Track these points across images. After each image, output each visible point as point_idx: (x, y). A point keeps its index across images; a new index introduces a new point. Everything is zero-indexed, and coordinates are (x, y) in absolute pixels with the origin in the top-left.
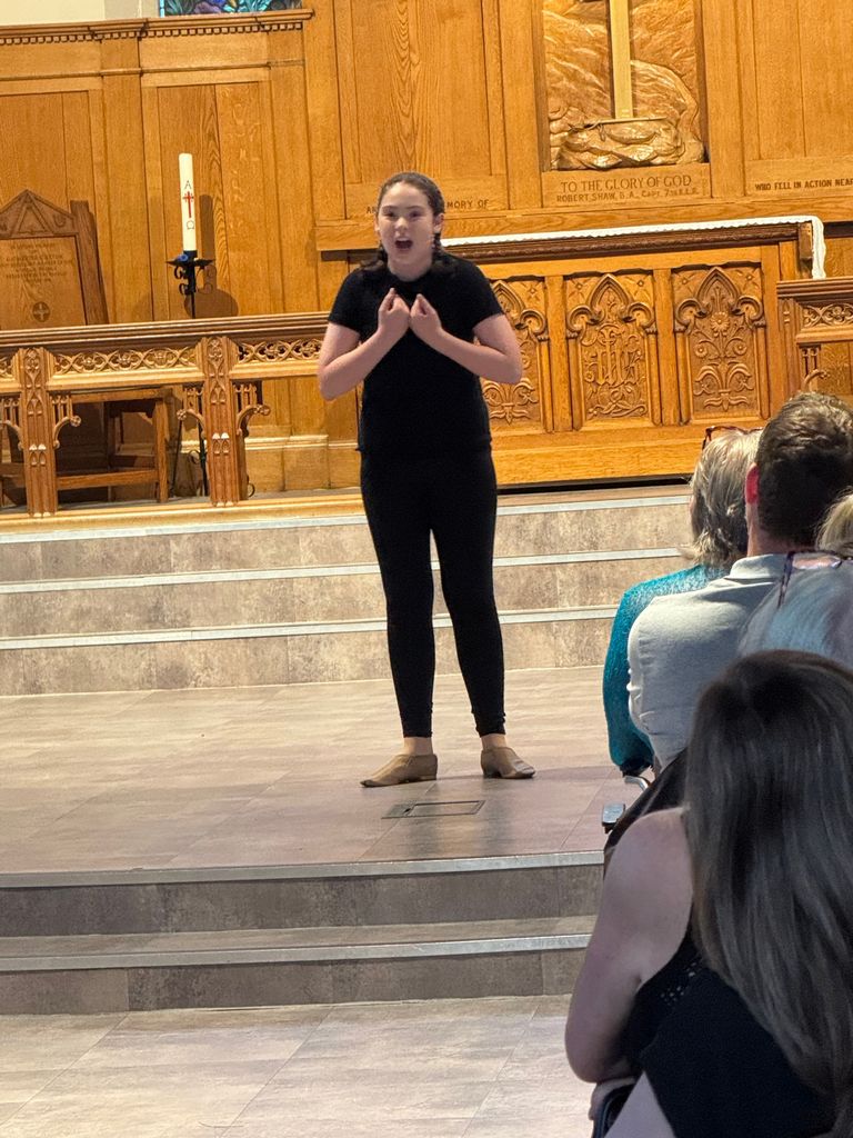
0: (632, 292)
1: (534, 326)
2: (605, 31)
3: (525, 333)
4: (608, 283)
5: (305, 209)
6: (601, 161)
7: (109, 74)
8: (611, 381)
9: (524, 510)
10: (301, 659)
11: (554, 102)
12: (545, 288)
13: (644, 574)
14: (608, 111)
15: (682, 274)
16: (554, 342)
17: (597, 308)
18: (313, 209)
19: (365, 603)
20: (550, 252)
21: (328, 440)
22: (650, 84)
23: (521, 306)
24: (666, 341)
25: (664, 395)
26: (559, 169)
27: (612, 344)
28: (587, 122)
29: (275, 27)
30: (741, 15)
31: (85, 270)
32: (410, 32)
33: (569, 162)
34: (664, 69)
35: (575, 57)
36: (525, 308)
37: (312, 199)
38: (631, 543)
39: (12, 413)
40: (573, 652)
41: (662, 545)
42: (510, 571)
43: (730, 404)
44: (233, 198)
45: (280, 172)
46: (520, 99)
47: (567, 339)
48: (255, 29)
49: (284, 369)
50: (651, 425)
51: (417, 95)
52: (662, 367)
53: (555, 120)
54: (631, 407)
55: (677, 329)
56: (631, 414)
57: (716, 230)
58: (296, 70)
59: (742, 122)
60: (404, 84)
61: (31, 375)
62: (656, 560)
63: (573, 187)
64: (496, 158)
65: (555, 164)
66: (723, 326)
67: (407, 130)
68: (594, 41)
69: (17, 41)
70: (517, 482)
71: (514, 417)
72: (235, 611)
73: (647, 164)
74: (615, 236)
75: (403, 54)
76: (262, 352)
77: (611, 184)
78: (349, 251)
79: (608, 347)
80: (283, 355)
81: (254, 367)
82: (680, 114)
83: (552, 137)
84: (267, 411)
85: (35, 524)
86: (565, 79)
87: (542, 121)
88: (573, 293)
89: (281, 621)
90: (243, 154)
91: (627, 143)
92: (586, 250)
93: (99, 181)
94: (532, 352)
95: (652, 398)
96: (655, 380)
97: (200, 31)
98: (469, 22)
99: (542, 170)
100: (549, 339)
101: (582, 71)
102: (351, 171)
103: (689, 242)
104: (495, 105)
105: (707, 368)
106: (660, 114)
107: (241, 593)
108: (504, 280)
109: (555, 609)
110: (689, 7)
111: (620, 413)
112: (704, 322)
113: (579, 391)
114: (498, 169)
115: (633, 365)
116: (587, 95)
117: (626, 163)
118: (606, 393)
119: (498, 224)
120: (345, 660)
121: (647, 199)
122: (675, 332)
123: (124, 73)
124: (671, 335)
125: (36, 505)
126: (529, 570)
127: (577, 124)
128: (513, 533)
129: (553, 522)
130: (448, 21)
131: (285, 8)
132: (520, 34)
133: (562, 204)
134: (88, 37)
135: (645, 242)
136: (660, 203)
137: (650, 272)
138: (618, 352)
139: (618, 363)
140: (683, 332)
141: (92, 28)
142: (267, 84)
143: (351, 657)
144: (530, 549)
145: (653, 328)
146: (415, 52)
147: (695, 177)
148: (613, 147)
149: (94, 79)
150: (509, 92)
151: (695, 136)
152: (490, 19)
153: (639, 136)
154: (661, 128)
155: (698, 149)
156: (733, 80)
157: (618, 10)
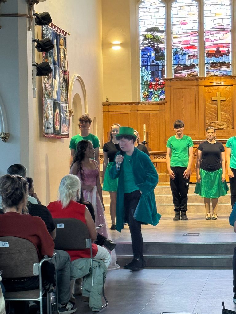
2: (216, 107)
5: (164, 135)
7: (132, 111)
11: (207, 118)
14: (216, 120)
21: (166, 174)
22: (224, 116)
28: (213, 122)
29: (160, 104)
32: (183, 105)
34: (226, 113)
35: (211, 111)
37: (165, 133)
44: (152, 132)
45: (160, 128)
46: (202, 117)
48: (157, 104)
49: (162, 161)
53: (208, 121)
58: (164, 111)
60: (182, 114)
64: (197, 127)
68: (214, 108)
69: (117, 105)
73: (223, 129)
75: (182, 109)
80: (161, 158)
81: (156, 160)
82: (229, 121)
83: (207, 124)
86: (209, 115)
87: (205, 121)
90: (154, 125)
91: (220, 125)
97: (148, 104)
98: (193, 104)
101: (212, 113)
104: (197, 118)
106: (225, 121)
110: (231, 103)
114: (197, 129)
116: (213, 117)
117: (219, 129)
119: (197, 138)
121: (223, 135)
123: (135, 111)
127: (211, 122)
131: (162, 101)
132: (202, 106)
134: (129, 105)
135: (223, 142)
136: (225, 136)
141: (129, 103)
142: (159, 113)
146: (184, 109)
147: (231, 132)
148: (217, 126)
149: (130, 112)
150: (200, 116)
151: (231, 124)
152: (197, 105)
153: (222, 124)
154: (225, 123)
155: (232, 127)
157: (219, 103)
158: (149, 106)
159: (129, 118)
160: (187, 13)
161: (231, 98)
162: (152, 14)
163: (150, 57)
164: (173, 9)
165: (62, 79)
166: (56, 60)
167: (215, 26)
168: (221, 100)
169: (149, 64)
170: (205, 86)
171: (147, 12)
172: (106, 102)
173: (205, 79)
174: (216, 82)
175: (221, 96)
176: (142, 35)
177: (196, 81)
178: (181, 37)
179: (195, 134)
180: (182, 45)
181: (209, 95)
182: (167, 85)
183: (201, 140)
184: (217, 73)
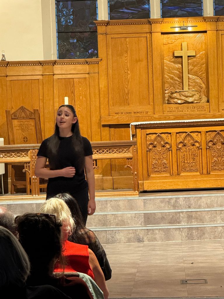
0: (195, 137)
1: (168, 146)
2: (181, 66)
3: (165, 148)
4: (189, 135)
5: (98, 113)
6: (179, 102)
7: (45, 75)
8: (188, 162)
9: (171, 197)
10: (111, 237)
11: (166, 85)
12: (171, 136)
13: (205, 215)
14: (181, 88)
15: (209, 133)
16: (173, 151)
17: (185, 142)
18: (100, 113)
19: (127, 222)
20: (173, 126)
21: (103, 176)
22: (193, 81)
23: (164, 141)
24: (204, 151)
25: (203, 166)
26: (167, 104)
27: (189, 152)
28: (176, 91)
29: (91, 63)
30: (219, 63)
31: (37, 128)
32: (128, 65)
33: (171, 101)
34: (197, 77)
35: (172, 73)
36: (165, 141)
37: (100, 110)
38: (200, 207)
39: (28, 167)
40: (186, 236)
41: (208, 207)
42: (168, 213)
43: (221, 169)
44: (78, 109)
45: (91, 103)
46: (158, 84)
47: (177, 150)
48: (85, 63)
49: (104, 156)
50: (199, 174)
51: (129, 83)
52: (203, 158)
53: (167, 90)
54: (195, 169)
55: (207, 148)
56: (194, 171)
57: (219, 121)
58: (97, 75)
59: (218, 92)
60: (126, 79)
61: (33, 157)
62: (208, 212)
63: (172, 108)
64: (151, 100)
65: (166, 102)
66: (220, 147)
67: (126, 92)
68: (178, 69)
69: (19, 65)
70: (162, 189)
71: (162, 171)
72: (91, 223)
73: (192, 103)
74: (191, 122)
75: (126, 71)
76: (98, 152)
77: (182, 108)
78: (110, 125)
79: (188, 152)
80: (103, 153)
81: (96, 156)
82: (201, 89)
83: (166, 95)
84: (98, 168)
85: (34, 198)
86: (170, 80)
87: (164, 90)
88: (178, 138)
89: (103, 226)
90: (81, 97)
91: (187, 97)
92: (183, 126)
93: (41, 104)
94: (167, 153)
95: (200, 167)
96: (201, 162)
97: (70, 64)
98: (144, 63)
99: (163, 104)
100: (172, 150)
101: (175, 77)
102: (111, 103)
103: (211, 124)
104: (151, 86)
105: (216, 159)
106: (195, 89)
107: (93, 218)
108: (160, 133)
109: (180, 225)
110: (204, 60)
111: (191, 171)
112: (215, 146)
113: (180, 164)
114: (151, 103)
115: (195, 157)
116: (176, 84)
117: (186, 102)
118: (187, 165)
119: (151, 118)
120: (123, 238)
121: (192, 112)
122: (207, 149)
123: (49, 75)
124: (206, 149)
125: (34, 193)
126: (173, 213)
127: (173, 91)
128: (167, 203)
129: (178, 200)
130: (138, 63)
131: (92, 58)
132: (158, 67)
133: (169, 113)
134: (39, 65)
135: (199, 124)
136: (196, 113)
137: (200, 132)
138: (191, 154)
139: (191, 157)
140: (209, 149)
141: (40, 62)
142: (88, 79)
143: (124, 237)
144: (172, 208)
145: (201, 147)
146: (129, 70)
147: (205, 107)
148: (183, 98)
149: (41, 76)
150: (155, 82)
151: (205, 95)
152: (150, 62)
153: (190, 95)
154: (196, 93)
155: (206, 99)
156: (217, 80)
157: (185, 60)
158: (72, 66)
159: (41, 87)
161: (204, 52)
168: (188, 56)
170: (163, 33)
172: (2, 60)
173: (162, 21)
174: (180, 27)
175: (188, 50)
177: (147, 26)
179: (147, 112)
181: (169, 48)
182: (101, 33)
183: (158, 122)
184: (180, 13)
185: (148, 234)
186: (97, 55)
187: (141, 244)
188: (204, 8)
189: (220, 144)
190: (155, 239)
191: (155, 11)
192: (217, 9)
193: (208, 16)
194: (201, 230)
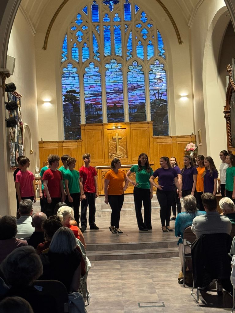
2: (116, 143)
7: (59, 147)
11: (110, 151)
14: (116, 152)
22: (121, 149)
28: (114, 153)
29: (78, 142)
30: (131, 141)
32: (94, 142)
33: (112, 157)
34: (122, 147)
35: (112, 146)
46: (106, 150)
48: (76, 142)
58: (81, 147)
59: (131, 153)
68: (114, 144)
69: (48, 143)
73: (120, 158)
75: (93, 145)
82: (124, 152)
83: (109, 155)
86: (111, 149)
87: (109, 153)
91: (118, 155)
98: (100, 142)
99: (109, 158)
104: (103, 151)
106: (122, 152)
110: (125, 140)
114: (104, 158)
119: (103, 164)
123: (61, 147)
130: (98, 141)
131: (79, 139)
132: (106, 143)
134: (57, 143)
141: (57, 141)
147: (126, 159)
149: (57, 147)
150: (105, 149)
151: (126, 154)
152: (103, 141)
153: (120, 155)
154: (122, 154)
155: (126, 156)
156: (130, 148)
157: (117, 140)
158: (70, 143)
159: (57, 151)
160: (94, 81)
161: (125, 137)
162: (71, 81)
163: (70, 110)
164: (84, 78)
165: (19, 128)
166: (16, 115)
167: (113, 89)
168: (119, 139)
169: (69, 115)
170: (108, 129)
171: (67, 80)
172: (41, 141)
173: (108, 124)
174: (115, 127)
175: (118, 136)
176: (64, 95)
177: (102, 126)
178: (91, 97)
179: (102, 162)
180: (91, 102)
181: (111, 135)
182: (83, 129)
183: (106, 166)
184: (115, 121)
185: (102, 214)
186: (81, 138)
187: (100, 218)
188: (125, 119)
189: (132, 175)
190: (105, 216)
191: (105, 120)
192: (131, 119)
193: (127, 122)
194: (125, 212)
